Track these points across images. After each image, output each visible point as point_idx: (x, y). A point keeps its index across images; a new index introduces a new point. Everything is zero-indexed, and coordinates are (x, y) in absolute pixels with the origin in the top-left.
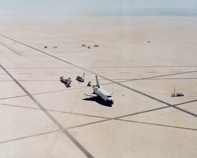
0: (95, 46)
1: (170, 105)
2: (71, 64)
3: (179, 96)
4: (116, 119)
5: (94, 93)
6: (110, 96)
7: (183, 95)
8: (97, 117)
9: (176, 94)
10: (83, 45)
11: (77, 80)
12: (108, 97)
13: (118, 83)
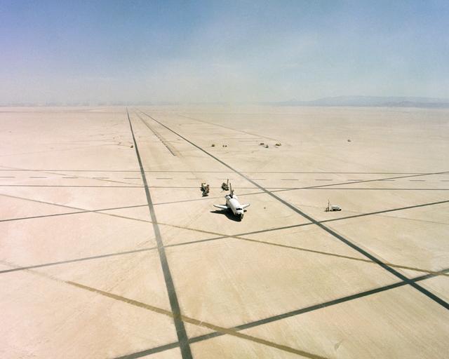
0: (277, 145)
1: (314, 222)
2: (228, 167)
3: (334, 210)
4: (234, 237)
5: (227, 205)
6: (239, 209)
7: (340, 210)
8: (213, 233)
9: (330, 209)
10: (262, 144)
11: (222, 187)
12: (237, 209)
13: (270, 193)
